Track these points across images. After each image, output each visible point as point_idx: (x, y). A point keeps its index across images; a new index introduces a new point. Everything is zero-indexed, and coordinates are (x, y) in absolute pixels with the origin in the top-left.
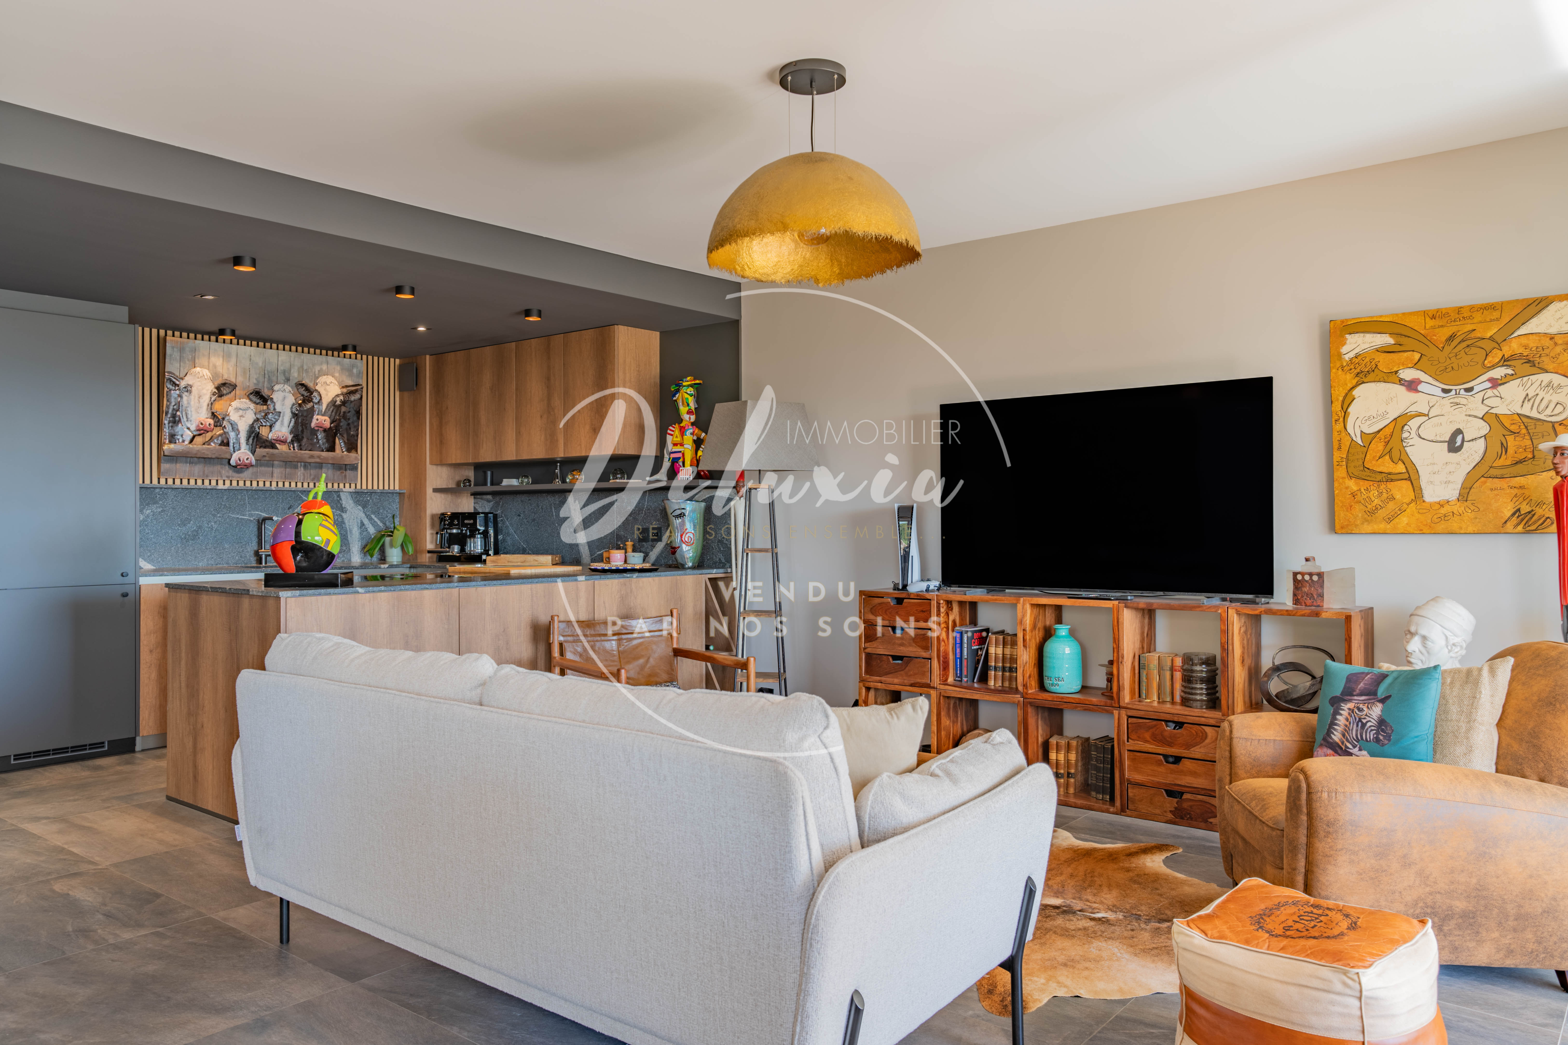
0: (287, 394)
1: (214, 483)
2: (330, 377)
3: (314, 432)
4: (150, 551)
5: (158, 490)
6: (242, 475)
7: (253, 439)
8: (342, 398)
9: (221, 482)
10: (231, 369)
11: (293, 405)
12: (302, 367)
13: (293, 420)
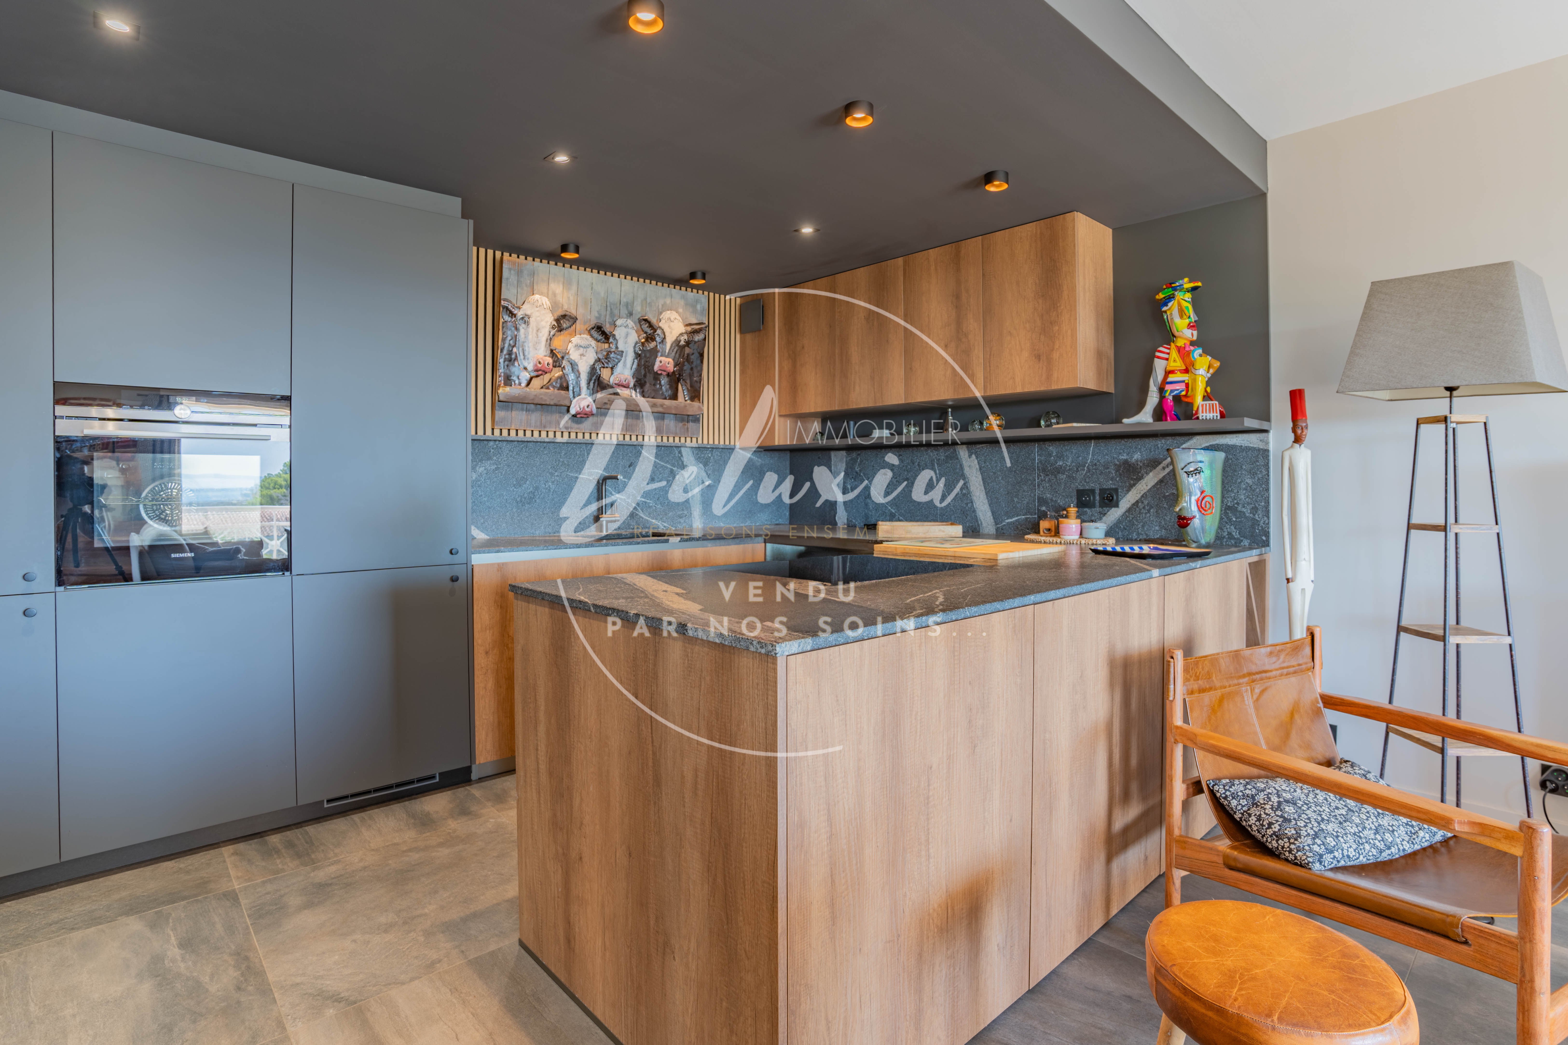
0: (630, 331)
1: (551, 435)
2: (674, 313)
3: (657, 376)
4: (483, 517)
5: (491, 443)
6: (582, 426)
7: (594, 383)
8: (686, 337)
9: (558, 434)
10: (571, 298)
11: (636, 343)
12: (646, 299)
13: (636, 361)
